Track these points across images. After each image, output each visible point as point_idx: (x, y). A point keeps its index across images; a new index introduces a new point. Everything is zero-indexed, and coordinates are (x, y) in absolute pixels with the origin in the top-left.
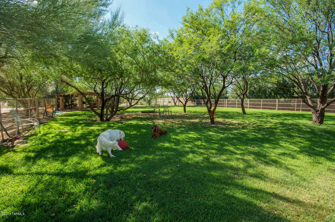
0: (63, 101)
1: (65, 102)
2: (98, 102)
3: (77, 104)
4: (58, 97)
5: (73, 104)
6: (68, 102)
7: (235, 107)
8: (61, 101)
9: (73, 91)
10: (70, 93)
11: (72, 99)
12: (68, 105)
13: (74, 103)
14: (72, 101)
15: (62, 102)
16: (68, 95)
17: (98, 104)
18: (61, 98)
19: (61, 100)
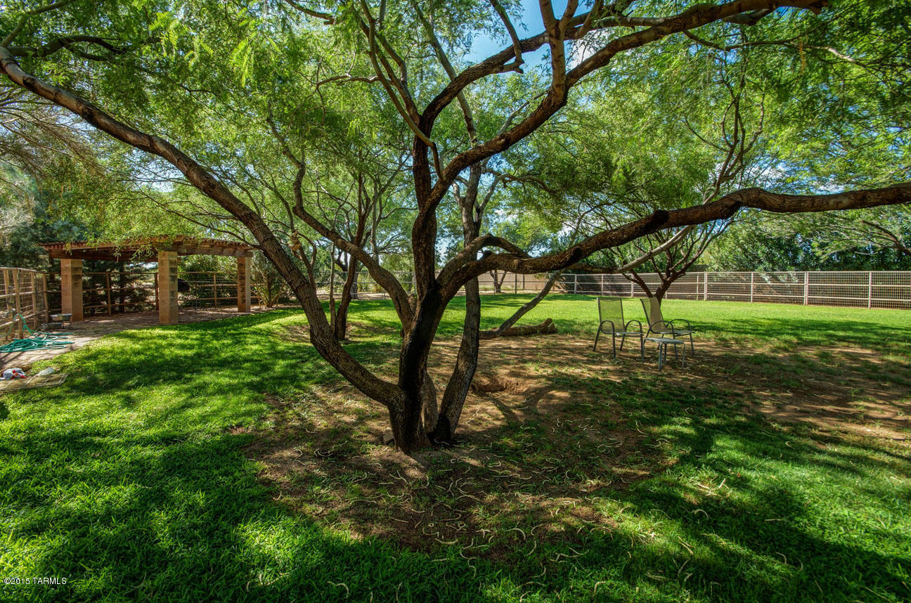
0: (76, 278)
1: (93, 282)
2: (243, 285)
3: (147, 294)
4: (52, 262)
5: (131, 291)
6: (106, 284)
7: (746, 299)
8: (70, 279)
9: (134, 230)
10: (117, 241)
11: (122, 270)
12: (104, 298)
13: (135, 285)
14: (124, 280)
15: (75, 285)
16: (106, 253)
17: (243, 290)
18: (66, 264)
19: (70, 274)
